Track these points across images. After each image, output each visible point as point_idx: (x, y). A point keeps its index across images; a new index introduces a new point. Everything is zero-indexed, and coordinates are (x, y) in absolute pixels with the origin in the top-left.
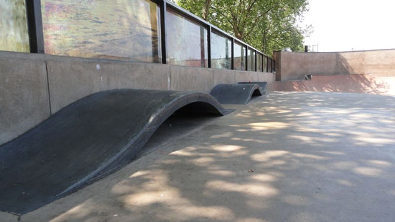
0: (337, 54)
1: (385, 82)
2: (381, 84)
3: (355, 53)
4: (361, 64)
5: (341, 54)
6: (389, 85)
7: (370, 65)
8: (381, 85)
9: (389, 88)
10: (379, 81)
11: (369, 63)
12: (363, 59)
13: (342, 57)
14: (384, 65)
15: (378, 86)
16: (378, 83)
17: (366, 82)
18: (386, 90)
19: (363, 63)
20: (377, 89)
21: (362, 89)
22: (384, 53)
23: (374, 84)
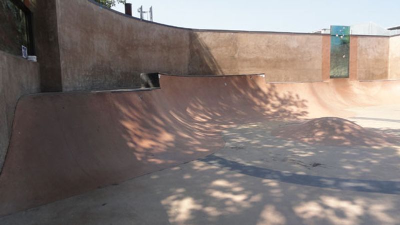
0: (192, 34)
1: (294, 95)
2: (288, 97)
3: (222, 34)
4: (233, 57)
5: (198, 33)
6: (303, 101)
7: (245, 60)
8: (288, 100)
9: (304, 106)
10: (283, 92)
11: (244, 56)
12: (236, 48)
13: (201, 39)
14: (266, 61)
15: (284, 102)
16: (281, 96)
17: (261, 94)
18: (302, 110)
19: (236, 56)
20: (283, 107)
21: (256, 109)
22: (262, 40)
23: (275, 98)
